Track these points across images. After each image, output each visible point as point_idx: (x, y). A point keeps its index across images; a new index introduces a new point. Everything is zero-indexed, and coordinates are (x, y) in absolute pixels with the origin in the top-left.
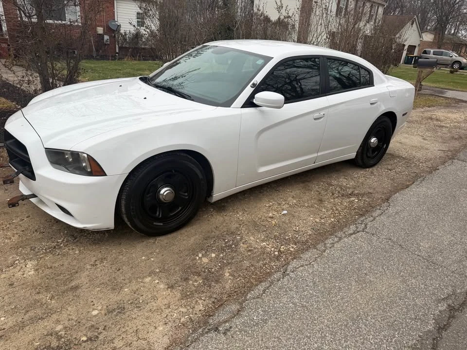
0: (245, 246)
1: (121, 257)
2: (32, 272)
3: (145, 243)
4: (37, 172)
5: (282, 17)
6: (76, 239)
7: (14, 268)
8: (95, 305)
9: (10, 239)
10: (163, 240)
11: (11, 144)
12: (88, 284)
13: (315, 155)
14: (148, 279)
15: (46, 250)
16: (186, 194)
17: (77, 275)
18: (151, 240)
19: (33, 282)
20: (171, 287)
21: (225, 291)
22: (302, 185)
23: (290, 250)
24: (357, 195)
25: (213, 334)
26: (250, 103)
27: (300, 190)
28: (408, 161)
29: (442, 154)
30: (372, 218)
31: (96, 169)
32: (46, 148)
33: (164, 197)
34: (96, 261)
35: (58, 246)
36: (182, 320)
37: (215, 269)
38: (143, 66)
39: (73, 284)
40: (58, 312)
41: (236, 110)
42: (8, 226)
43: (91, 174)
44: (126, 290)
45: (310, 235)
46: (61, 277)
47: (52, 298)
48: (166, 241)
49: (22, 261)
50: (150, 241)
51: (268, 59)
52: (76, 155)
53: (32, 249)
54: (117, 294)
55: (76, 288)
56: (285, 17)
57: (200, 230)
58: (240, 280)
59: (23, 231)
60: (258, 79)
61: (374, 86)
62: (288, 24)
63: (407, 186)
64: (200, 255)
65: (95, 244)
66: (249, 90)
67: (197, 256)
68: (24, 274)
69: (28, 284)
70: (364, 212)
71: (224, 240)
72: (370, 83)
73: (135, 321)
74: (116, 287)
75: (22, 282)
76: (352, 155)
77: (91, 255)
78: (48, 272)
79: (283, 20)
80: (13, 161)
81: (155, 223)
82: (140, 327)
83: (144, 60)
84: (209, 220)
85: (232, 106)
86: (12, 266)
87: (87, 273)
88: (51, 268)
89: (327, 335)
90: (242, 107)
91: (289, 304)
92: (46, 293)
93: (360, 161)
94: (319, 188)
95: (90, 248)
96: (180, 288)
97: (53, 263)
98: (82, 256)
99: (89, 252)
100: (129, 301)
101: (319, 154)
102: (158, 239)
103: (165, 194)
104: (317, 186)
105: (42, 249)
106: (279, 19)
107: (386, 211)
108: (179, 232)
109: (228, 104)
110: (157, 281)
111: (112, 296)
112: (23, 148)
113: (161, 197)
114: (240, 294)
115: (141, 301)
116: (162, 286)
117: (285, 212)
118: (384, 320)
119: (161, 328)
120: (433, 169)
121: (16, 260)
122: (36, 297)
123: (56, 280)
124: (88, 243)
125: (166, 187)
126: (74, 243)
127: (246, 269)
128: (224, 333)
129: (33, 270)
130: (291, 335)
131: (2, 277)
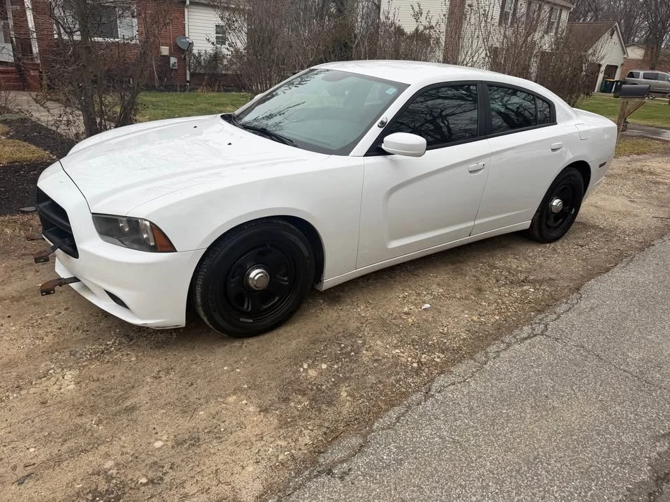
0: (370, 354)
1: (195, 366)
2: (72, 386)
3: (227, 347)
4: (80, 246)
5: (421, 28)
6: (131, 340)
7: (49, 379)
8: (159, 434)
9: (42, 339)
10: (253, 344)
11: (44, 207)
12: (149, 404)
13: (471, 224)
14: (232, 399)
15: (90, 355)
16: (286, 279)
17: (134, 391)
18: (237, 344)
19: (73, 399)
20: (265, 410)
21: (342, 418)
22: (451, 267)
23: (435, 361)
24: (532, 283)
25: (324, 479)
26: (376, 149)
27: (449, 274)
28: (608, 233)
29: (659, 224)
30: (555, 316)
31: (161, 243)
32: (93, 214)
33: (255, 282)
34: (159, 371)
35: (107, 349)
36: (280, 457)
37: (327, 387)
38: (224, 100)
39: (128, 403)
40: (108, 442)
41: (357, 159)
42: (40, 321)
43: (154, 249)
44: (201, 413)
45: (464, 339)
46: (112, 393)
47: (99, 422)
48: (256, 345)
49: (59, 371)
50: (235, 344)
51: (402, 87)
52: (134, 223)
53: (72, 354)
54: (188, 418)
55: (133, 409)
56: (425, 28)
57: (305, 330)
58: (363, 402)
59: (60, 329)
60: (389, 115)
61: (556, 124)
62: (430, 37)
63: (608, 270)
64: (305, 366)
65: (158, 348)
66: (375, 131)
67: (301, 366)
68: (60, 389)
69: (67, 402)
70: (544, 307)
71: (340, 344)
72: (550, 119)
73: (215, 458)
74: (188, 409)
75: (59, 399)
76: (526, 224)
77: (153, 362)
78: (93, 385)
79: (423, 31)
80: (50, 232)
81: (241, 319)
82: (222, 467)
83: (226, 91)
84: (317, 316)
85: (351, 154)
86: (45, 377)
87: (147, 388)
88: (98, 380)
89: (490, 484)
90: (366, 155)
91: (434, 438)
92: (89, 416)
93: (536, 233)
94: (476, 272)
95: (152, 353)
96: (277, 412)
97: (101, 374)
98: (141, 364)
99: (150, 359)
100: (206, 428)
101: (477, 222)
103: (256, 278)
104: (474, 269)
105: (86, 354)
106: (417, 30)
107: (576, 306)
108: (275, 333)
109: (345, 151)
110: (245, 402)
111: (181, 421)
112: (62, 213)
113: (250, 282)
114: (363, 422)
115: (222, 430)
116: (252, 409)
117: (427, 306)
118: (574, 464)
119: (250, 469)
120: (646, 245)
121: (51, 369)
122: (78, 421)
123: (104, 397)
124: (149, 346)
125: (258, 268)
126: (130, 346)
127: (372, 387)
128: (340, 478)
129: (73, 383)
130: (437, 482)
131: (31, 392)
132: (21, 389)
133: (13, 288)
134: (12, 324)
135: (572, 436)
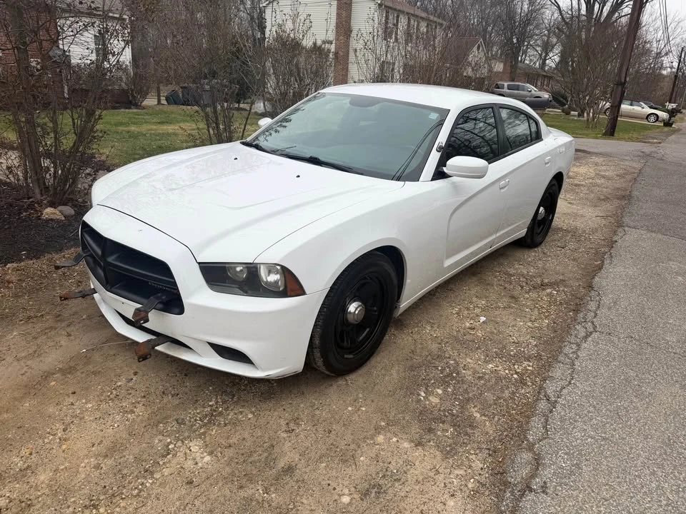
0: (469, 373)
1: (317, 412)
2: (207, 458)
3: (335, 387)
4: (186, 300)
6: (234, 396)
7: (175, 455)
8: (338, 489)
9: (133, 411)
10: (356, 379)
11: (113, 260)
12: (303, 461)
14: (380, 439)
15: (201, 420)
16: (375, 308)
17: (276, 449)
18: (341, 382)
19: (219, 472)
20: (419, 444)
21: (492, 438)
22: (474, 279)
23: (528, 370)
24: (551, 285)
25: (530, 496)
27: (477, 285)
28: (574, 233)
30: (593, 314)
31: (291, 286)
32: (199, 263)
33: (356, 317)
34: (287, 424)
35: (215, 411)
36: (470, 486)
37: (457, 410)
39: (282, 464)
40: (292, 509)
42: (114, 392)
44: (362, 458)
45: (536, 346)
46: (255, 457)
47: (266, 491)
48: (361, 380)
49: (179, 444)
50: (340, 383)
51: (444, 113)
53: (180, 422)
54: (354, 467)
55: (289, 470)
58: (499, 419)
59: (144, 397)
60: (442, 138)
61: (542, 140)
63: (600, 268)
64: (423, 394)
66: (435, 157)
67: (419, 395)
68: (196, 464)
69: (215, 475)
70: (577, 305)
71: (436, 368)
72: (537, 137)
73: (409, 500)
74: (347, 459)
75: (204, 475)
76: (523, 232)
77: (275, 417)
78: (230, 453)
80: (116, 288)
81: (346, 356)
82: (422, 507)
83: (114, 108)
85: (421, 179)
86: (169, 454)
87: (288, 444)
88: (230, 446)
90: (433, 180)
91: (587, 439)
92: (252, 485)
94: (499, 280)
95: (264, 406)
96: (431, 443)
97: (228, 438)
98: (262, 421)
99: (268, 413)
100: (378, 473)
101: (498, 235)
102: (347, 378)
103: (357, 312)
104: (495, 277)
105: (196, 420)
107: (602, 302)
109: (415, 176)
110: (395, 439)
111: (349, 471)
112: (162, 268)
113: (349, 316)
114: (514, 438)
115: (395, 471)
116: (406, 445)
117: (483, 319)
119: (451, 503)
120: (611, 244)
121: (169, 444)
122: (242, 493)
123: (251, 463)
124: (257, 400)
125: (354, 301)
126: (236, 403)
127: (496, 404)
128: (543, 492)
129: (205, 454)
130: (618, 477)
131: (166, 474)
132: (152, 473)
133: (52, 359)
134: (84, 401)
135: (679, 415)
